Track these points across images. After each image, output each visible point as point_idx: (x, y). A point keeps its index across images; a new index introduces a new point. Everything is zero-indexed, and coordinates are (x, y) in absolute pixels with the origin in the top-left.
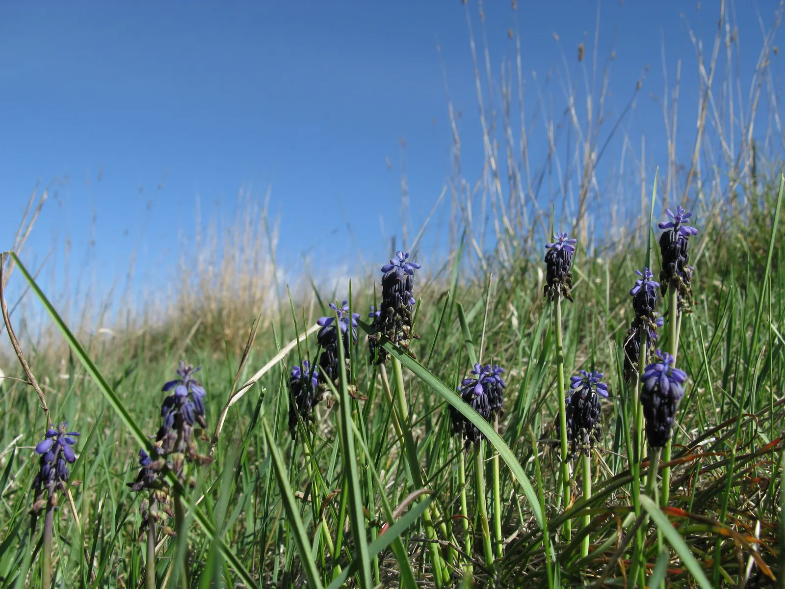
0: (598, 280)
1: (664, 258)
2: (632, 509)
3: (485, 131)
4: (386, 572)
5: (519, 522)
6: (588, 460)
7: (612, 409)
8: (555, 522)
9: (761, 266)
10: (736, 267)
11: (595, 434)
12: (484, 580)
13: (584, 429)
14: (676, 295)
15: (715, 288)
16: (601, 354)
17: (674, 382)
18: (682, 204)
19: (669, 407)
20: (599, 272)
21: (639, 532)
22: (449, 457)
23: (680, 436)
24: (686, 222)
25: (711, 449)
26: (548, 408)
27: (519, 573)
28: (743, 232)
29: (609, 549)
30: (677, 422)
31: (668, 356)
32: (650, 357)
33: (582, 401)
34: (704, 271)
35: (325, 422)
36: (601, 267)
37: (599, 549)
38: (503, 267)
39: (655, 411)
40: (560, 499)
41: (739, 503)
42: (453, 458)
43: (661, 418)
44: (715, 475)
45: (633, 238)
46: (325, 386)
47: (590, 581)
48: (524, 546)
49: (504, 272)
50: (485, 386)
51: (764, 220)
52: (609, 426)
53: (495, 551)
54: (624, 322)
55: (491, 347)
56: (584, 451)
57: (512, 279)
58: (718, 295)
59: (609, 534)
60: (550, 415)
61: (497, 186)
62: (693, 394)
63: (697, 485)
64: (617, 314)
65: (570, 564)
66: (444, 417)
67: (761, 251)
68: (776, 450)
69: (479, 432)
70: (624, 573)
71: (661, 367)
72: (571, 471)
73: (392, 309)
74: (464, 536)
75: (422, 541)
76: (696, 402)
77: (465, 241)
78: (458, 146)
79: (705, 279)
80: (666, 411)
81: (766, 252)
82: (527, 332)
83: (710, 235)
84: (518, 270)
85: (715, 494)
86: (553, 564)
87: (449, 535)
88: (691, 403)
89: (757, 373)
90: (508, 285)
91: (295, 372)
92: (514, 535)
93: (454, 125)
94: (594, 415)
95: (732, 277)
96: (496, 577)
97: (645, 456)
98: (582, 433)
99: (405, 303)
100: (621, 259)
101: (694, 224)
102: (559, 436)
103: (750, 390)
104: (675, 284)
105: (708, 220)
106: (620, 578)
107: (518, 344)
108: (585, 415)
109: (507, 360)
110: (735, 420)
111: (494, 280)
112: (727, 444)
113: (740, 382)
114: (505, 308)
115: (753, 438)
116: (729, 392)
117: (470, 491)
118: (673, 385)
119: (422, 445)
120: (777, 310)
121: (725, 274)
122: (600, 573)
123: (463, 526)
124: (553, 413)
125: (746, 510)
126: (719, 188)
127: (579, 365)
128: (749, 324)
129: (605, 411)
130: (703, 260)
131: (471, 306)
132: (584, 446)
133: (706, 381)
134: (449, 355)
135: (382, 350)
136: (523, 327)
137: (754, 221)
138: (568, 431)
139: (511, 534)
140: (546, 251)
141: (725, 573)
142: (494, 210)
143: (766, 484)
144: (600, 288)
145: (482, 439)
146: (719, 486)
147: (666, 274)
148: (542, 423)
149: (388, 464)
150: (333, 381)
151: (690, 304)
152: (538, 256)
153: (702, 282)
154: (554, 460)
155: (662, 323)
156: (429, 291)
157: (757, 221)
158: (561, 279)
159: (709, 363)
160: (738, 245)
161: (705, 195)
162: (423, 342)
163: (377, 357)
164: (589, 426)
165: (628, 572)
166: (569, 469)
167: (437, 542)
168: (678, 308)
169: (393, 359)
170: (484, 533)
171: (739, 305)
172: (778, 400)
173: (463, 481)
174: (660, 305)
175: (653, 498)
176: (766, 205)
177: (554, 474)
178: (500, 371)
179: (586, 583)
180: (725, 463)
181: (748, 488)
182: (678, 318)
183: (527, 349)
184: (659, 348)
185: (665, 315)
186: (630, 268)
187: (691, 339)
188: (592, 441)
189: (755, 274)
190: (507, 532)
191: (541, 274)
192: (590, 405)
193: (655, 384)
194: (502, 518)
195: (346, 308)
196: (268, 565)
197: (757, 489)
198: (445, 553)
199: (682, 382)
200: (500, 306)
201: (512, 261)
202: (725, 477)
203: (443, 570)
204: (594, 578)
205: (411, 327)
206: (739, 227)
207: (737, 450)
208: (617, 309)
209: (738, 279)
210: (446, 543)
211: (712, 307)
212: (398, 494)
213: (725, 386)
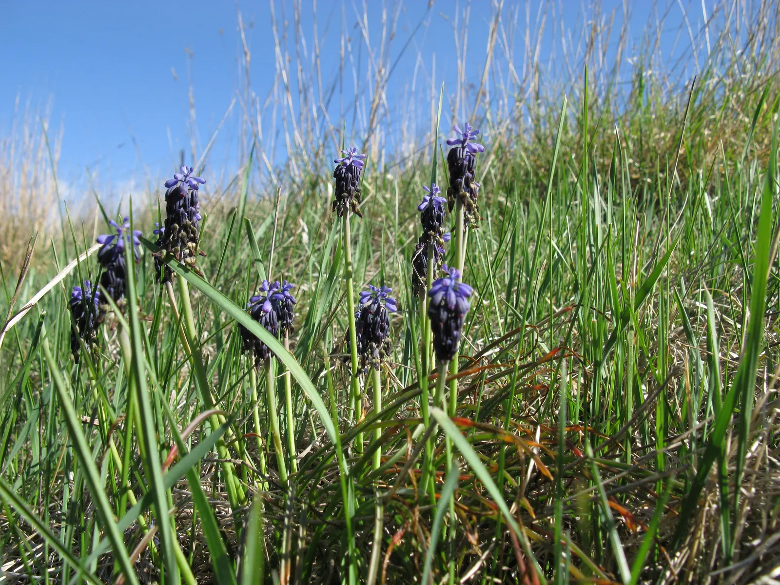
0: (388, 196)
1: (451, 175)
2: (422, 421)
3: (277, 41)
4: (180, 494)
5: (312, 436)
6: (378, 374)
7: (401, 322)
8: (348, 434)
9: (542, 184)
10: (520, 184)
11: (384, 348)
12: (278, 496)
13: (374, 344)
14: (463, 210)
15: (500, 203)
16: (391, 269)
17: (460, 296)
18: (470, 122)
19: (456, 322)
20: (389, 187)
21: (428, 443)
22: (241, 375)
23: (466, 347)
24: (473, 139)
25: (496, 359)
26: (339, 323)
27: (314, 487)
28: (526, 150)
29: (401, 459)
30: (463, 334)
31: (454, 271)
32: (437, 272)
33: (371, 316)
34: (489, 188)
35: (114, 342)
36: (391, 182)
37: (391, 460)
38: (294, 181)
39: (442, 325)
40: (352, 412)
41: (521, 410)
42: (244, 375)
43: (448, 332)
44: (500, 384)
45: (422, 154)
46: (107, 307)
47: (383, 492)
48: (318, 460)
49: (295, 186)
50: (274, 302)
51: (546, 139)
52: (400, 338)
53: (289, 467)
54: (413, 236)
55: (282, 262)
56: (373, 365)
57: (303, 193)
58: (502, 211)
59: (400, 445)
60: (342, 329)
61: (289, 100)
62: (479, 306)
63: (482, 393)
64: (407, 228)
65: (362, 476)
66: (234, 334)
67: (543, 170)
68: (555, 358)
69: (269, 350)
70: (415, 483)
71: (447, 282)
72: (362, 384)
73: (176, 225)
74: (258, 453)
75: (215, 461)
76: (481, 314)
77: (254, 155)
78: (248, 58)
79: (490, 195)
80: (453, 325)
81: (548, 170)
82: (317, 246)
83: (496, 153)
84: (307, 185)
85: (499, 402)
86: (347, 478)
87: (243, 453)
88: (477, 315)
89: (539, 287)
90: (299, 201)
91: (76, 293)
92: (308, 450)
93: (243, 36)
94: (383, 329)
95: (516, 193)
96: (290, 494)
97: (434, 367)
98: (371, 347)
99: (190, 219)
100: (411, 174)
101: (479, 141)
102: (350, 350)
103: (532, 302)
104: (462, 199)
105: (495, 139)
106: (411, 488)
107: (308, 259)
108: (374, 329)
109: (297, 276)
110: (518, 331)
111: (284, 196)
112: (510, 354)
113: (523, 294)
114: (296, 224)
115: (534, 348)
116: (512, 304)
117: (263, 407)
118: (460, 300)
119: (213, 362)
120: (556, 226)
121: (509, 191)
122: (392, 483)
123: (257, 443)
124: (344, 327)
125: (527, 416)
126: (506, 108)
127: (369, 279)
128: (532, 239)
129: (395, 323)
130: (489, 177)
131: (261, 221)
132: (374, 361)
133: (491, 294)
134: (239, 271)
135: (167, 268)
136: (312, 242)
137: (537, 141)
138: (358, 346)
139: (305, 449)
140: (336, 165)
141: (508, 476)
142: (285, 124)
143: (545, 390)
144: (389, 202)
145: (272, 356)
146: (504, 395)
147: (454, 190)
148: (332, 338)
149: (180, 383)
150: (115, 300)
151: (476, 219)
152: (328, 171)
153: (488, 198)
154: (345, 374)
155: (449, 238)
156: (219, 206)
157: (540, 140)
158: (350, 195)
159: (494, 276)
160: (523, 164)
161: (491, 114)
162: (213, 258)
163: (163, 275)
164: (378, 340)
165: (418, 481)
166: (360, 383)
167: (230, 461)
168: (465, 224)
169: (178, 277)
170: (277, 450)
171: (522, 221)
172: (557, 311)
173: (256, 398)
174: (448, 220)
175: (442, 408)
176: (548, 126)
177: (346, 387)
178: (290, 287)
179: (378, 495)
180: (509, 372)
181: (529, 394)
182: (464, 233)
183: (317, 264)
184: (446, 262)
185: (452, 231)
186: (419, 183)
187: (477, 253)
188: (381, 355)
189: (537, 191)
190: (301, 446)
191: (331, 190)
192: (379, 320)
193: (442, 299)
194: (295, 433)
195: (128, 225)
196: (57, 494)
197: (538, 396)
198: (239, 471)
199: (468, 296)
200: (290, 221)
201: (303, 175)
202: (509, 386)
203: (237, 489)
204: (387, 489)
205: (197, 243)
206: (523, 145)
207: (520, 360)
208: (406, 224)
209: (520, 196)
210: (239, 461)
211: (497, 222)
212: (191, 414)
213: (508, 298)
